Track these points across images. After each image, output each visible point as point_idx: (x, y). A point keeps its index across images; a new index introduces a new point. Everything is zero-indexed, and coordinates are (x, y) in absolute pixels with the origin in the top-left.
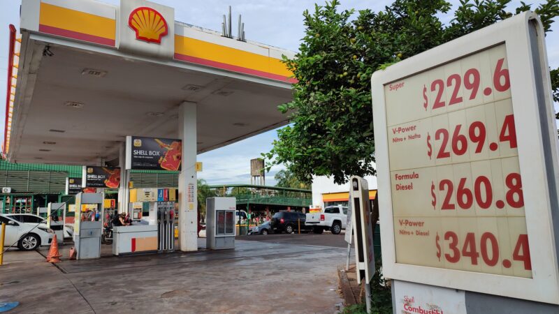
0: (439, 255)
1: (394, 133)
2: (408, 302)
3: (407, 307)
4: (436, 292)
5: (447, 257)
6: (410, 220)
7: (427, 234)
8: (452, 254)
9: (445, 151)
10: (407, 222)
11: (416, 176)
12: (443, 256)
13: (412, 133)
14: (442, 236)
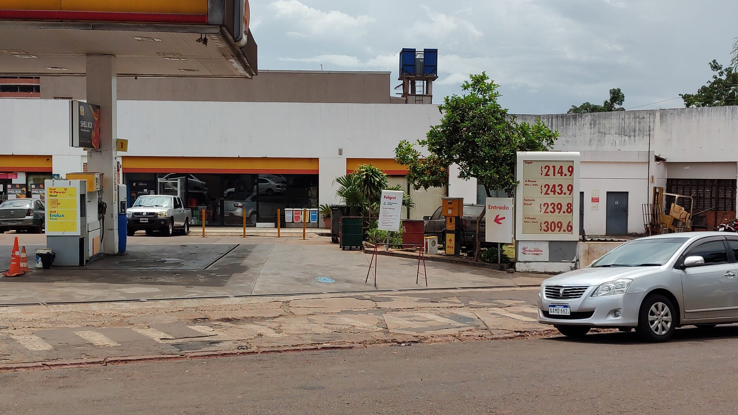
0: (541, 230)
1: (526, 182)
2: (524, 249)
3: (524, 251)
4: (537, 243)
5: (544, 230)
6: (529, 217)
7: (537, 222)
8: (546, 229)
9: (548, 192)
10: (528, 218)
11: (534, 200)
12: (542, 230)
13: (535, 183)
14: (543, 223)
